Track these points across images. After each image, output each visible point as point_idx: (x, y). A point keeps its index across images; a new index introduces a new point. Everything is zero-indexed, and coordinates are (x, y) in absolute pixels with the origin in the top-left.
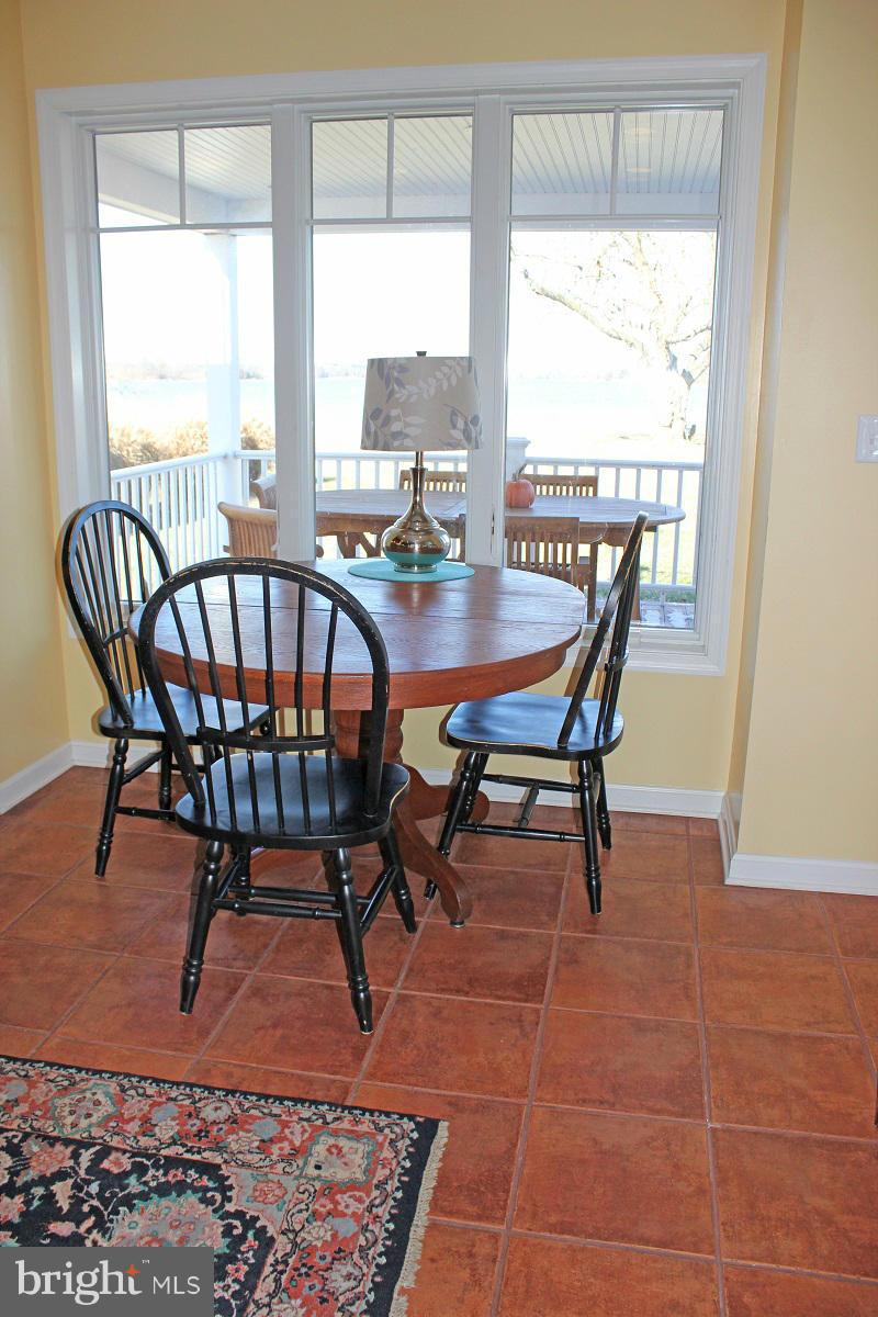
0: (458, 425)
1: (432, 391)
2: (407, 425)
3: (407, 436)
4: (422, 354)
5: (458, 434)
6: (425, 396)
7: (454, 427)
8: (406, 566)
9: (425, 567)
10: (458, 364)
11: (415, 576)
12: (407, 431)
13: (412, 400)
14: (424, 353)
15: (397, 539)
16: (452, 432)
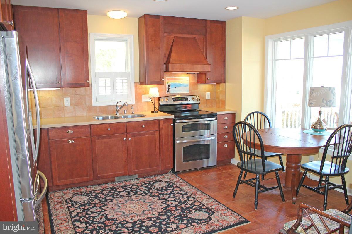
0: (324, 102)
1: (318, 95)
2: (313, 101)
3: (313, 104)
4: (323, 87)
5: (324, 104)
6: (317, 95)
7: (323, 102)
8: (316, 131)
9: (320, 132)
10: (326, 89)
11: (318, 134)
12: (313, 103)
13: (314, 96)
14: (323, 86)
15: (313, 125)
16: (323, 103)
